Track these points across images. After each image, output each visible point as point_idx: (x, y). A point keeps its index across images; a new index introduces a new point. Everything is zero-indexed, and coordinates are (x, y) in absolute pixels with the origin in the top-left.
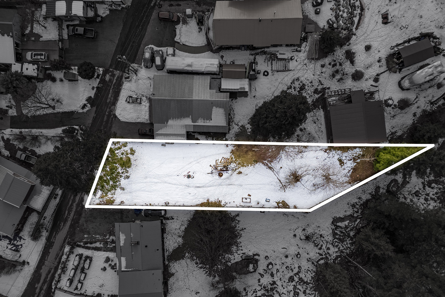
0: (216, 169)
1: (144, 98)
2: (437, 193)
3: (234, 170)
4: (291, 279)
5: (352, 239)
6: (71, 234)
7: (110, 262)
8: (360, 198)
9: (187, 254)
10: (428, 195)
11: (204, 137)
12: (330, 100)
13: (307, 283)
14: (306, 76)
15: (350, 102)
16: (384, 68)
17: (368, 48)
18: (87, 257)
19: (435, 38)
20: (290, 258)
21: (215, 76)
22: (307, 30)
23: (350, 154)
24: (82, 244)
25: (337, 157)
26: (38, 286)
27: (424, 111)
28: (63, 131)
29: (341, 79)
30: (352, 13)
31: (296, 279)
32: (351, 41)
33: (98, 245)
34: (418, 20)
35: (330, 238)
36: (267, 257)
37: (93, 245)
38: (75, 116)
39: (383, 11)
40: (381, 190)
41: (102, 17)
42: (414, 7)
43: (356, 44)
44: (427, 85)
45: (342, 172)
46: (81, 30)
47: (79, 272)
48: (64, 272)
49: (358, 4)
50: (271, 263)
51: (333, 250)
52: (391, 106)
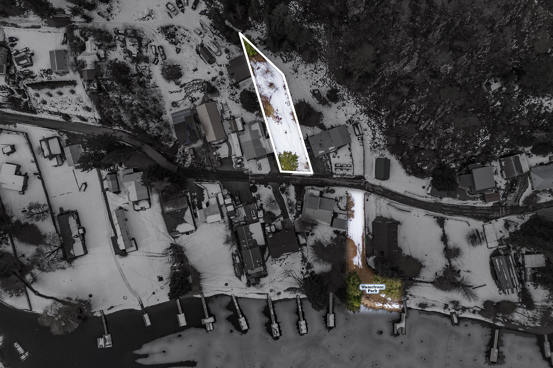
0: (278, 121)
1: (258, 163)
2: (259, 24)
3: (277, 113)
4: (316, 73)
5: (290, 53)
6: (327, 176)
7: (335, 155)
8: (271, 55)
9: (321, 122)
10: (261, 28)
11: (266, 131)
12: (234, 82)
13: (315, 66)
14: (227, 95)
15: (233, 74)
16: (215, 64)
17: (209, 73)
18: (336, 166)
19: (197, 47)
20: (308, 76)
21: (238, 134)
22: (208, 100)
23: (254, 66)
24: (330, 171)
25: (257, 71)
26: (355, 184)
27: (227, 42)
28: (283, 194)
29: (224, 80)
30: (196, 84)
31: (315, 71)
32: (208, 81)
33: (328, 163)
34: (192, 57)
35: (293, 62)
36: (311, 87)
37: (329, 165)
38: (275, 191)
39: (193, 72)
40: (265, 47)
41: (228, 192)
42: (188, 60)
43: (208, 78)
44: (217, 44)
45: (263, 66)
46: (237, 198)
47: (343, 168)
48: (345, 174)
49: (192, 83)
50: (312, 84)
51: (298, 59)
52: (229, 56)
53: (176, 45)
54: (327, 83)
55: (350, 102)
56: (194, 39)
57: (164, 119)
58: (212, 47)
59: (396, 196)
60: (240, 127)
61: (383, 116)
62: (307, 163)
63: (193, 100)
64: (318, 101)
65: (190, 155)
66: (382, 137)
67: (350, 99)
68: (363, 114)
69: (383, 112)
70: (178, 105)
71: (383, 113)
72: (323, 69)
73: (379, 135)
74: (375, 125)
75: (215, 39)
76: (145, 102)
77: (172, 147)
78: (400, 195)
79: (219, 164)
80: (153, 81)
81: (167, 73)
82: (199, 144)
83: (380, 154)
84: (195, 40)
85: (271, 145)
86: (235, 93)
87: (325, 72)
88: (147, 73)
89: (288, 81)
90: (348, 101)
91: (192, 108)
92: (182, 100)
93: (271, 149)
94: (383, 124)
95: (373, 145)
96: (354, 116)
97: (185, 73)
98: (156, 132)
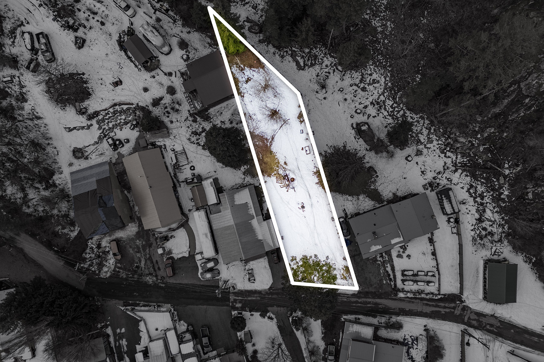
0: (288, 185)
1: (247, 267)
3: (285, 170)
4: (364, 89)
5: (311, 49)
6: (386, 295)
7: (401, 253)
8: (274, 54)
9: (372, 187)
11: (264, 205)
12: (199, 108)
13: (362, 75)
14: (184, 133)
15: (195, 91)
16: (159, 71)
17: (146, 90)
18: (403, 275)
19: (120, 37)
20: (346, 97)
21: (208, 211)
22: (146, 145)
23: (239, 76)
24: (392, 283)
25: (245, 86)
26: (443, 311)
27: (183, 25)
28: (298, 330)
29: (178, 103)
30: (120, 112)
31: (362, 85)
32: (144, 105)
33: (389, 269)
34: (110, 56)
35: (317, 67)
36: (352, 117)
37: (390, 272)
38: (282, 324)
39: (112, 87)
40: (261, 38)
41: (188, 326)
42: (101, 63)
43: (146, 100)
44: (161, 31)
45: (257, 76)
46: (205, 340)
47: (418, 278)
48: (422, 292)
49: (111, 110)
50: (356, 112)
51: (327, 62)
52: (188, 55)
53: (76, 30)
54: (385, 109)
55: (432, 147)
56: (114, 20)
57: (57, 182)
58: (150, 36)
59: (526, 336)
60: (212, 197)
61: (505, 177)
62: (347, 268)
63: (116, 145)
64: (366, 146)
65: (111, 253)
66: (497, 217)
67: (432, 142)
68: (460, 171)
69: (507, 168)
70: (86, 154)
71: (507, 172)
72: (378, 82)
73: (493, 213)
74: (485, 194)
75: (158, 20)
76: (16, 149)
77: (76, 237)
78: (532, 333)
79: (169, 271)
80: (30, 107)
81: (57, 90)
82: (131, 231)
83: (493, 250)
84: (115, 22)
85: (273, 233)
86: (200, 130)
87: (382, 87)
88: (16, 90)
89: (307, 106)
90: (428, 146)
91: (114, 161)
92: (94, 145)
93: (273, 242)
94: (502, 193)
95: (478, 232)
96: (440, 176)
97: (97, 89)
98: (42, 209)
